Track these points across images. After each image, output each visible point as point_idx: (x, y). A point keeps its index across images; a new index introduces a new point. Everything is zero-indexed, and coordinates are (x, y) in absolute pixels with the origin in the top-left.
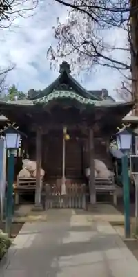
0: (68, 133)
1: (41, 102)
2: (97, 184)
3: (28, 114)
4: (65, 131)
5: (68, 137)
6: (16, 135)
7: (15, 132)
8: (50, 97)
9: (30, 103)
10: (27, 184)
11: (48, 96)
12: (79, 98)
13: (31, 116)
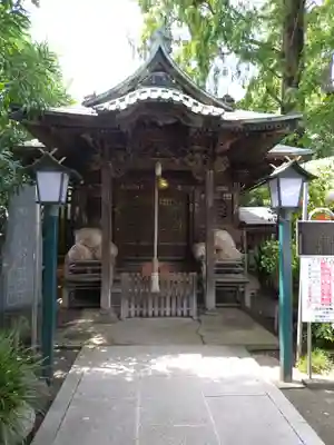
0: (164, 175)
1: (113, 108)
2: (218, 272)
3: (84, 136)
4: (159, 171)
5: (164, 184)
6: (59, 175)
7: (57, 168)
8: (130, 99)
9: (89, 111)
10: (85, 272)
11: (127, 97)
12: (190, 103)
13: (90, 139)
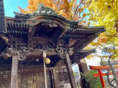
3: (4, 38)
13: (7, 40)
